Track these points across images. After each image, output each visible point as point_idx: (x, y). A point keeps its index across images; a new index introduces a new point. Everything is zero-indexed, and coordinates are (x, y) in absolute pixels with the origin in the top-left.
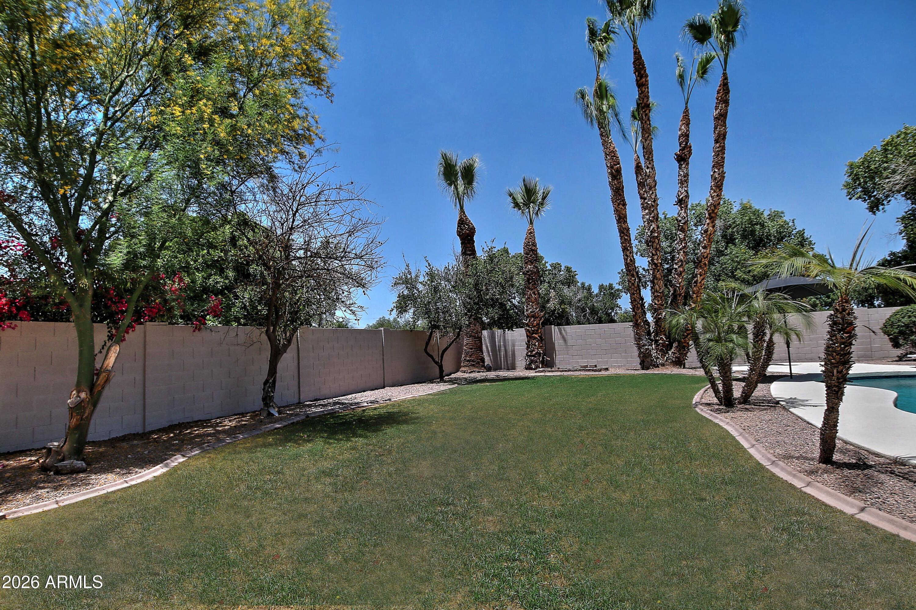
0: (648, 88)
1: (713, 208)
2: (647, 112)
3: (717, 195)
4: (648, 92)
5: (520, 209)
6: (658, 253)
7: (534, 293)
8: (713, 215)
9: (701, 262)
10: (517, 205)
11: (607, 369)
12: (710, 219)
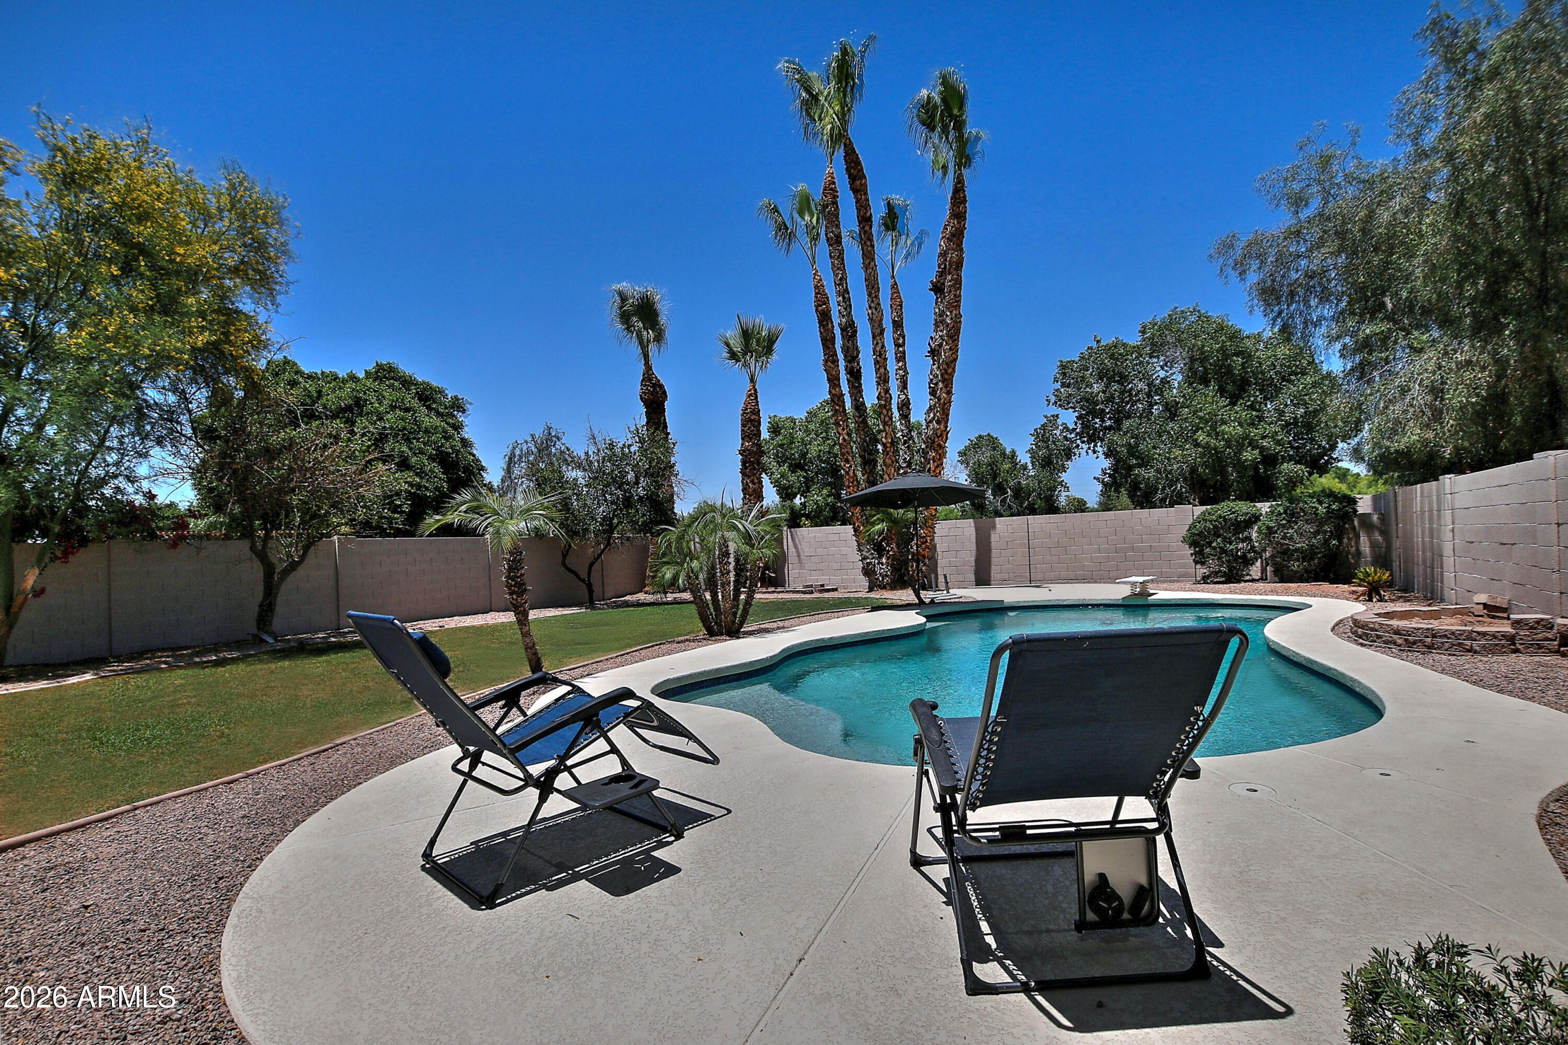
0: (866, 194)
1: (945, 366)
2: (867, 228)
3: (950, 349)
4: (868, 200)
5: (738, 361)
6: (887, 428)
7: (752, 482)
8: (946, 376)
9: (934, 442)
10: (733, 356)
11: (836, 590)
12: (943, 382)
